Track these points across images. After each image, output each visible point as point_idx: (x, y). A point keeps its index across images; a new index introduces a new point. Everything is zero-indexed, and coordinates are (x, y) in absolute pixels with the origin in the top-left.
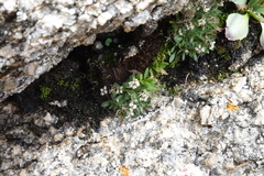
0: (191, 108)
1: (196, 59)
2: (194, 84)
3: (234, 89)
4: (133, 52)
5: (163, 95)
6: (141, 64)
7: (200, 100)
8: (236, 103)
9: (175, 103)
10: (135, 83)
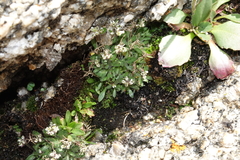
0: (132, 154)
1: (131, 94)
2: (138, 126)
3: (180, 125)
4: (51, 93)
5: (102, 141)
6: (61, 106)
7: (142, 143)
8: (182, 142)
9: (114, 150)
10: (52, 129)
